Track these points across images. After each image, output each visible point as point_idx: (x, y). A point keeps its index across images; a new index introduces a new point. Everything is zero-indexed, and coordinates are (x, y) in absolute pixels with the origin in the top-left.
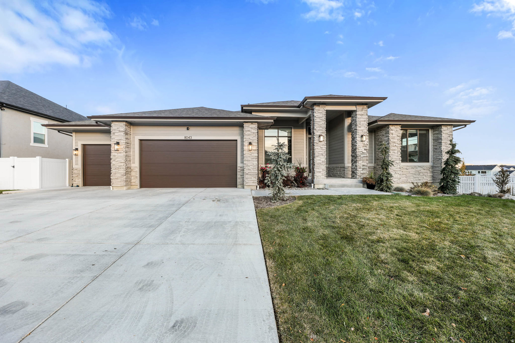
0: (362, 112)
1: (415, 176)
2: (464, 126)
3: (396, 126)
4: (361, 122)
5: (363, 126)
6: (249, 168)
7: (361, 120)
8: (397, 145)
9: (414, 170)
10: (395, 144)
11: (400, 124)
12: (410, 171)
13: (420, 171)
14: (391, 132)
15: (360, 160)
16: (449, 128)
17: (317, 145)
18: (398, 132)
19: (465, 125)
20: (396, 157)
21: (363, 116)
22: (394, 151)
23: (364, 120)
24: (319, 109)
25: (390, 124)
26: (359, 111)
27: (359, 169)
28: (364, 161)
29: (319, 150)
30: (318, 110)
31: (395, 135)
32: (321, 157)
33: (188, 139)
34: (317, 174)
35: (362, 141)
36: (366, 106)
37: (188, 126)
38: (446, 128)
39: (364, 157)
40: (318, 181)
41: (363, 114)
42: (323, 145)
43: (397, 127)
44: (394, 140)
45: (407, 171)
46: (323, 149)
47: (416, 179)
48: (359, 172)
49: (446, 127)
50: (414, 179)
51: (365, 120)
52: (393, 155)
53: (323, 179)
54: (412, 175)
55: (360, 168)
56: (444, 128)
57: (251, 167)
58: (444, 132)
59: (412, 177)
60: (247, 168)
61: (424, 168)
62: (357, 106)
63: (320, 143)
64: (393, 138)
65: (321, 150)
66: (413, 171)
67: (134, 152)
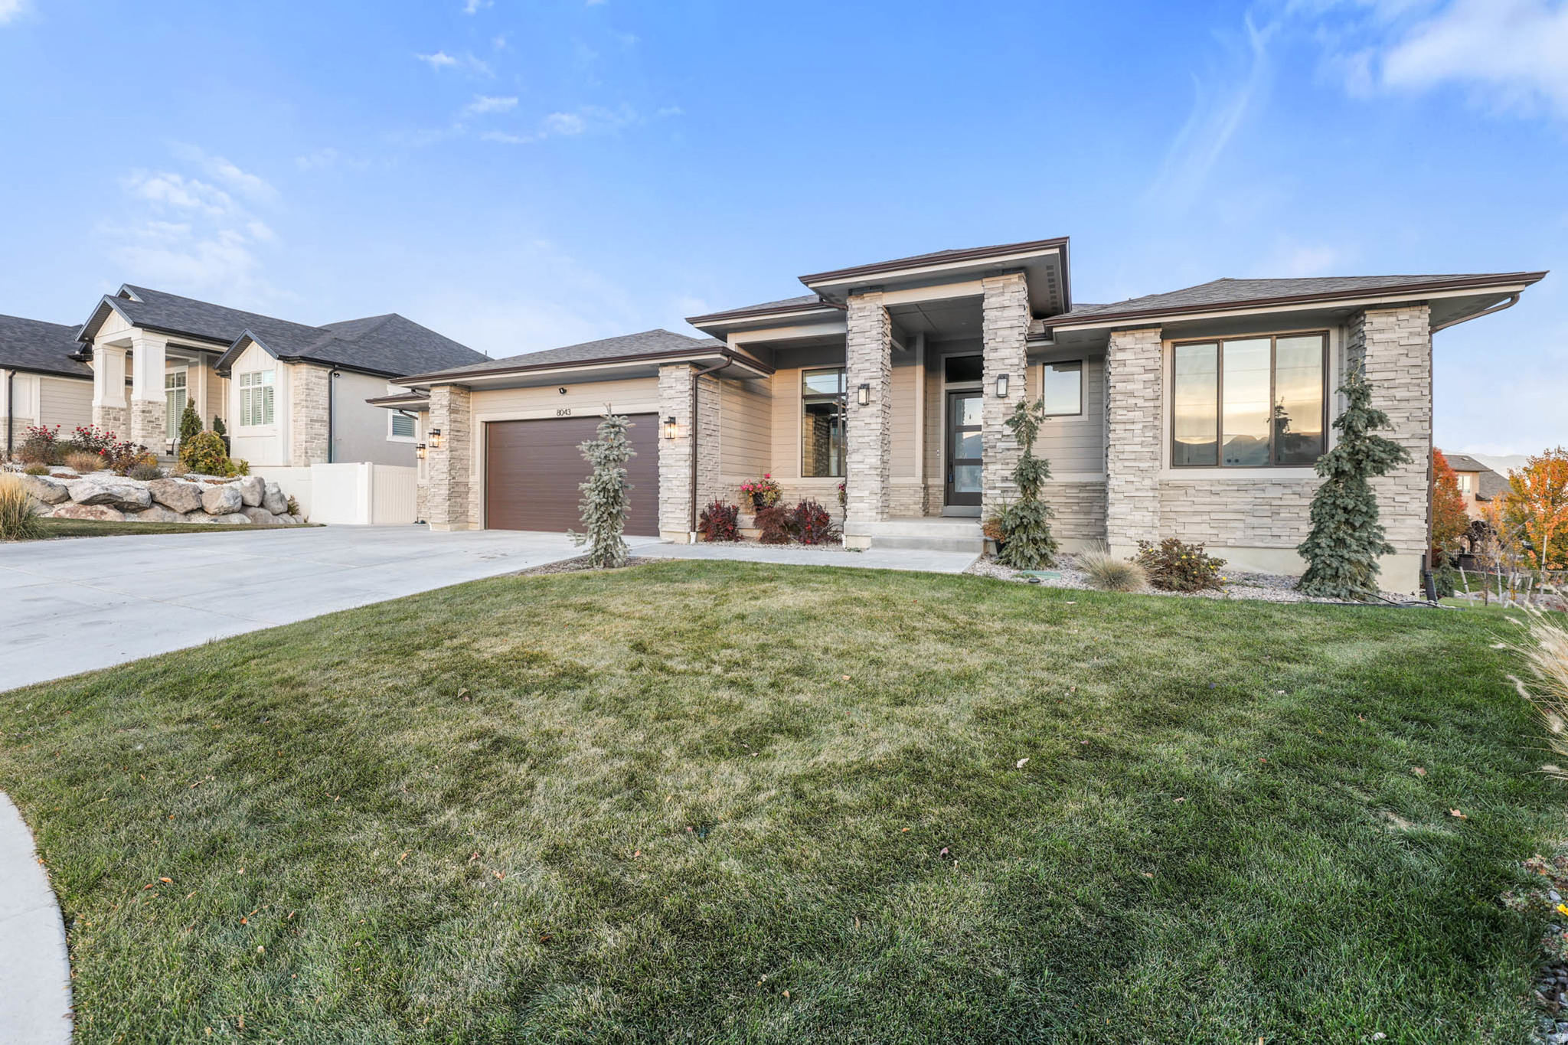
0: (1002, 298)
1: (1251, 520)
2: (1509, 300)
3: (1139, 334)
4: (1000, 333)
5: (1005, 345)
6: (669, 484)
7: (1000, 324)
8: (1140, 402)
9: (1248, 497)
10: (1132, 401)
11: (1157, 325)
12: (1229, 499)
13: (1275, 503)
14: (1120, 356)
15: (994, 460)
16: (1407, 317)
17: (853, 416)
18: (1147, 355)
19: (1514, 297)
20: (1138, 448)
21: (1007, 313)
22: (1128, 427)
23: (1007, 324)
24: (863, 306)
25: (1115, 329)
26: (992, 296)
27: (989, 492)
28: (1008, 464)
29: (860, 433)
30: (858, 309)
31: (1133, 365)
32: (868, 452)
33: (565, 416)
34: (853, 504)
35: (999, 397)
36: (1017, 276)
37: (562, 385)
38: (1393, 319)
39: (1008, 450)
40: (855, 526)
41: (1007, 303)
42: (871, 416)
43: (1143, 338)
44: (1130, 387)
45: (1215, 499)
46: (873, 426)
47: (1259, 532)
48: (990, 501)
49: (1390, 315)
50: (1250, 532)
51: (1015, 323)
52: (1124, 439)
53: (870, 521)
54: (1240, 516)
55: (995, 488)
56: (1374, 322)
57: (674, 482)
58: (1377, 337)
59: (1240, 525)
60: (665, 485)
61: (1298, 489)
62: (984, 280)
63: (863, 410)
64: (1128, 378)
65: (866, 433)
66: (1243, 500)
67: (474, 449)
